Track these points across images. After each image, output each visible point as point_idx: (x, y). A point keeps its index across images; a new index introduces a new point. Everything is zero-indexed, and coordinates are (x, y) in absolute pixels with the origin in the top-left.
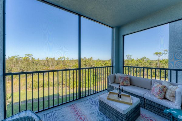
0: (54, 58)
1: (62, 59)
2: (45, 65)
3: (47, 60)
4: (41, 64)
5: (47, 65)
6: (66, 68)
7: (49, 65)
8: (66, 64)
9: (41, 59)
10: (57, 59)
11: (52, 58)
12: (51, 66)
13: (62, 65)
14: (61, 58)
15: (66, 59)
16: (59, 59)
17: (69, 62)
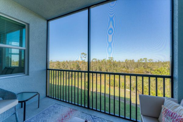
0: (133, 60)
1: (143, 62)
2: (124, 67)
3: (127, 62)
4: (121, 66)
5: (126, 67)
6: (147, 72)
7: (128, 67)
8: (148, 68)
9: (121, 62)
10: (136, 61)
11: (131, 60)
12: (130, 68)
13: (142, 67)
14: (141, 60)
15: (148, 61)
16: (138, 60)
17: (153, 65)
